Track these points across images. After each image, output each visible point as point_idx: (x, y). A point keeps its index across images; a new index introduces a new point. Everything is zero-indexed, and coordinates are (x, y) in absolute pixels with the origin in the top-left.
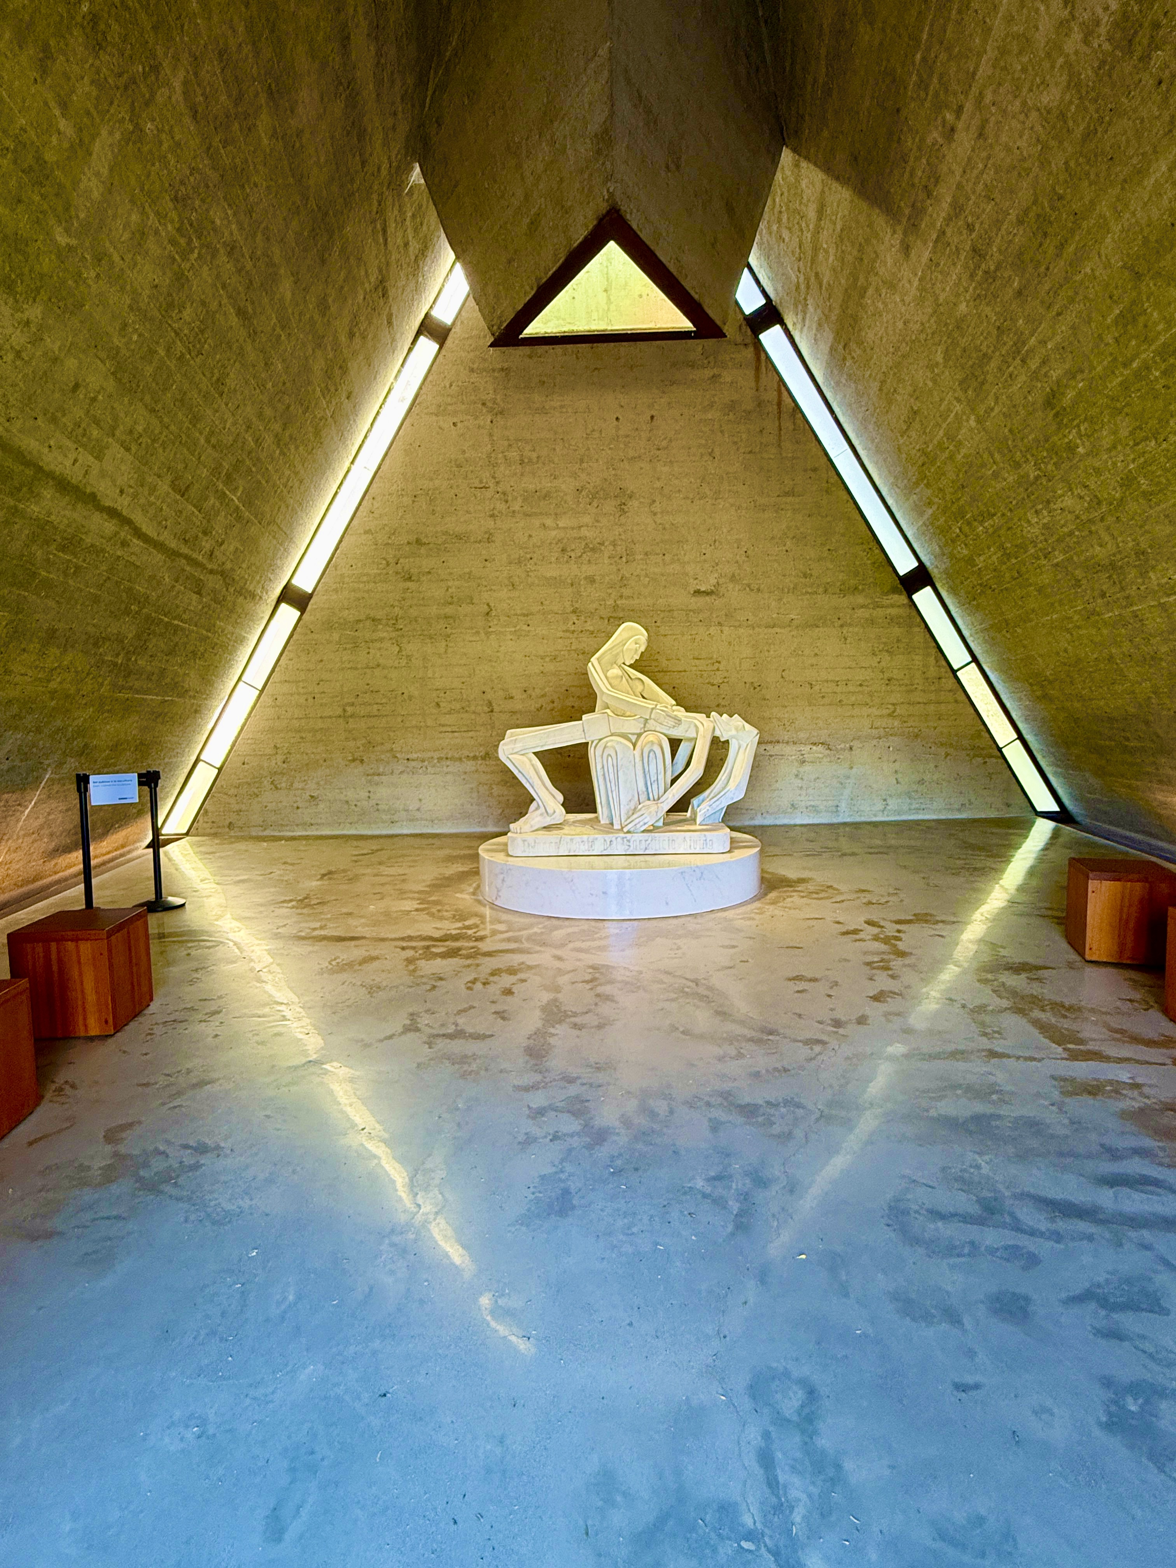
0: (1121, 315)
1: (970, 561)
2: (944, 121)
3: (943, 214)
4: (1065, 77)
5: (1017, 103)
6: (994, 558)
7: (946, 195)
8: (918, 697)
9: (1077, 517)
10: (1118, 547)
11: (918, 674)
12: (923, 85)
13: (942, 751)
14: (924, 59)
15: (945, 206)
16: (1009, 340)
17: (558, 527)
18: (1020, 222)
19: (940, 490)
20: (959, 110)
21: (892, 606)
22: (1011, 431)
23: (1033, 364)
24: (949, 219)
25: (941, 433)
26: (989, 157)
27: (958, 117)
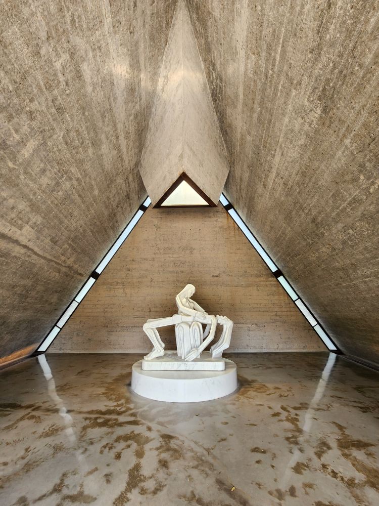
0: (333, 195)
1: (294, 268)
2: (271, 154)
3: (274, 176)
4: (305, 136)
5: (292, 146)
6: (302, 267)
7: (274, 171)
8: (284, 309)
9: (328, 254)
10: (344, 263)
11: (283, 302)
12: (265, 146)
13: (294, 328)
14: (265, 140)
15: (274, 174)
16: (298, 205)
17: (173, 257)
18: (297, 174)
19: (282, 248)
20: (276, 150)
21: (272, 281)
22: (302, 230)
23: (306, 211)
24: (276, 177)
25: (280, 232)
26: (285, 160)
27: (275, 152)
